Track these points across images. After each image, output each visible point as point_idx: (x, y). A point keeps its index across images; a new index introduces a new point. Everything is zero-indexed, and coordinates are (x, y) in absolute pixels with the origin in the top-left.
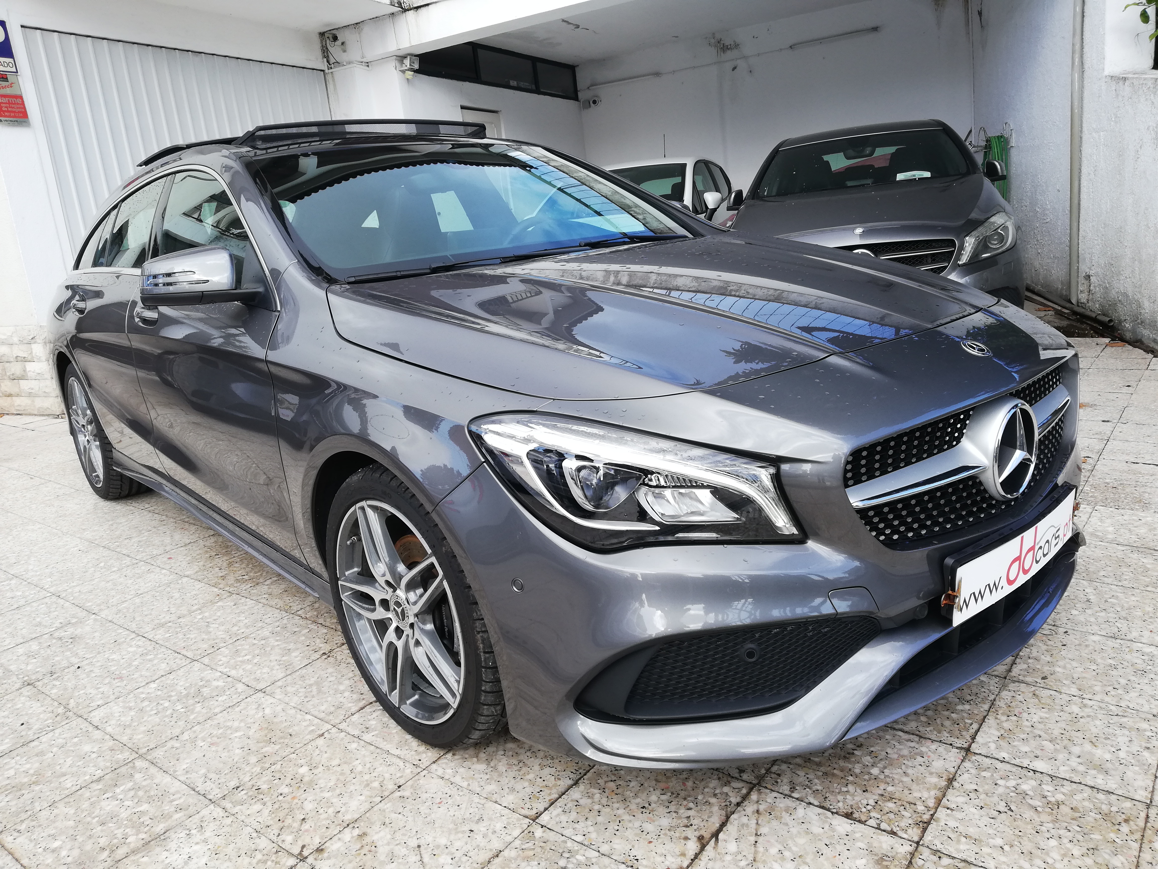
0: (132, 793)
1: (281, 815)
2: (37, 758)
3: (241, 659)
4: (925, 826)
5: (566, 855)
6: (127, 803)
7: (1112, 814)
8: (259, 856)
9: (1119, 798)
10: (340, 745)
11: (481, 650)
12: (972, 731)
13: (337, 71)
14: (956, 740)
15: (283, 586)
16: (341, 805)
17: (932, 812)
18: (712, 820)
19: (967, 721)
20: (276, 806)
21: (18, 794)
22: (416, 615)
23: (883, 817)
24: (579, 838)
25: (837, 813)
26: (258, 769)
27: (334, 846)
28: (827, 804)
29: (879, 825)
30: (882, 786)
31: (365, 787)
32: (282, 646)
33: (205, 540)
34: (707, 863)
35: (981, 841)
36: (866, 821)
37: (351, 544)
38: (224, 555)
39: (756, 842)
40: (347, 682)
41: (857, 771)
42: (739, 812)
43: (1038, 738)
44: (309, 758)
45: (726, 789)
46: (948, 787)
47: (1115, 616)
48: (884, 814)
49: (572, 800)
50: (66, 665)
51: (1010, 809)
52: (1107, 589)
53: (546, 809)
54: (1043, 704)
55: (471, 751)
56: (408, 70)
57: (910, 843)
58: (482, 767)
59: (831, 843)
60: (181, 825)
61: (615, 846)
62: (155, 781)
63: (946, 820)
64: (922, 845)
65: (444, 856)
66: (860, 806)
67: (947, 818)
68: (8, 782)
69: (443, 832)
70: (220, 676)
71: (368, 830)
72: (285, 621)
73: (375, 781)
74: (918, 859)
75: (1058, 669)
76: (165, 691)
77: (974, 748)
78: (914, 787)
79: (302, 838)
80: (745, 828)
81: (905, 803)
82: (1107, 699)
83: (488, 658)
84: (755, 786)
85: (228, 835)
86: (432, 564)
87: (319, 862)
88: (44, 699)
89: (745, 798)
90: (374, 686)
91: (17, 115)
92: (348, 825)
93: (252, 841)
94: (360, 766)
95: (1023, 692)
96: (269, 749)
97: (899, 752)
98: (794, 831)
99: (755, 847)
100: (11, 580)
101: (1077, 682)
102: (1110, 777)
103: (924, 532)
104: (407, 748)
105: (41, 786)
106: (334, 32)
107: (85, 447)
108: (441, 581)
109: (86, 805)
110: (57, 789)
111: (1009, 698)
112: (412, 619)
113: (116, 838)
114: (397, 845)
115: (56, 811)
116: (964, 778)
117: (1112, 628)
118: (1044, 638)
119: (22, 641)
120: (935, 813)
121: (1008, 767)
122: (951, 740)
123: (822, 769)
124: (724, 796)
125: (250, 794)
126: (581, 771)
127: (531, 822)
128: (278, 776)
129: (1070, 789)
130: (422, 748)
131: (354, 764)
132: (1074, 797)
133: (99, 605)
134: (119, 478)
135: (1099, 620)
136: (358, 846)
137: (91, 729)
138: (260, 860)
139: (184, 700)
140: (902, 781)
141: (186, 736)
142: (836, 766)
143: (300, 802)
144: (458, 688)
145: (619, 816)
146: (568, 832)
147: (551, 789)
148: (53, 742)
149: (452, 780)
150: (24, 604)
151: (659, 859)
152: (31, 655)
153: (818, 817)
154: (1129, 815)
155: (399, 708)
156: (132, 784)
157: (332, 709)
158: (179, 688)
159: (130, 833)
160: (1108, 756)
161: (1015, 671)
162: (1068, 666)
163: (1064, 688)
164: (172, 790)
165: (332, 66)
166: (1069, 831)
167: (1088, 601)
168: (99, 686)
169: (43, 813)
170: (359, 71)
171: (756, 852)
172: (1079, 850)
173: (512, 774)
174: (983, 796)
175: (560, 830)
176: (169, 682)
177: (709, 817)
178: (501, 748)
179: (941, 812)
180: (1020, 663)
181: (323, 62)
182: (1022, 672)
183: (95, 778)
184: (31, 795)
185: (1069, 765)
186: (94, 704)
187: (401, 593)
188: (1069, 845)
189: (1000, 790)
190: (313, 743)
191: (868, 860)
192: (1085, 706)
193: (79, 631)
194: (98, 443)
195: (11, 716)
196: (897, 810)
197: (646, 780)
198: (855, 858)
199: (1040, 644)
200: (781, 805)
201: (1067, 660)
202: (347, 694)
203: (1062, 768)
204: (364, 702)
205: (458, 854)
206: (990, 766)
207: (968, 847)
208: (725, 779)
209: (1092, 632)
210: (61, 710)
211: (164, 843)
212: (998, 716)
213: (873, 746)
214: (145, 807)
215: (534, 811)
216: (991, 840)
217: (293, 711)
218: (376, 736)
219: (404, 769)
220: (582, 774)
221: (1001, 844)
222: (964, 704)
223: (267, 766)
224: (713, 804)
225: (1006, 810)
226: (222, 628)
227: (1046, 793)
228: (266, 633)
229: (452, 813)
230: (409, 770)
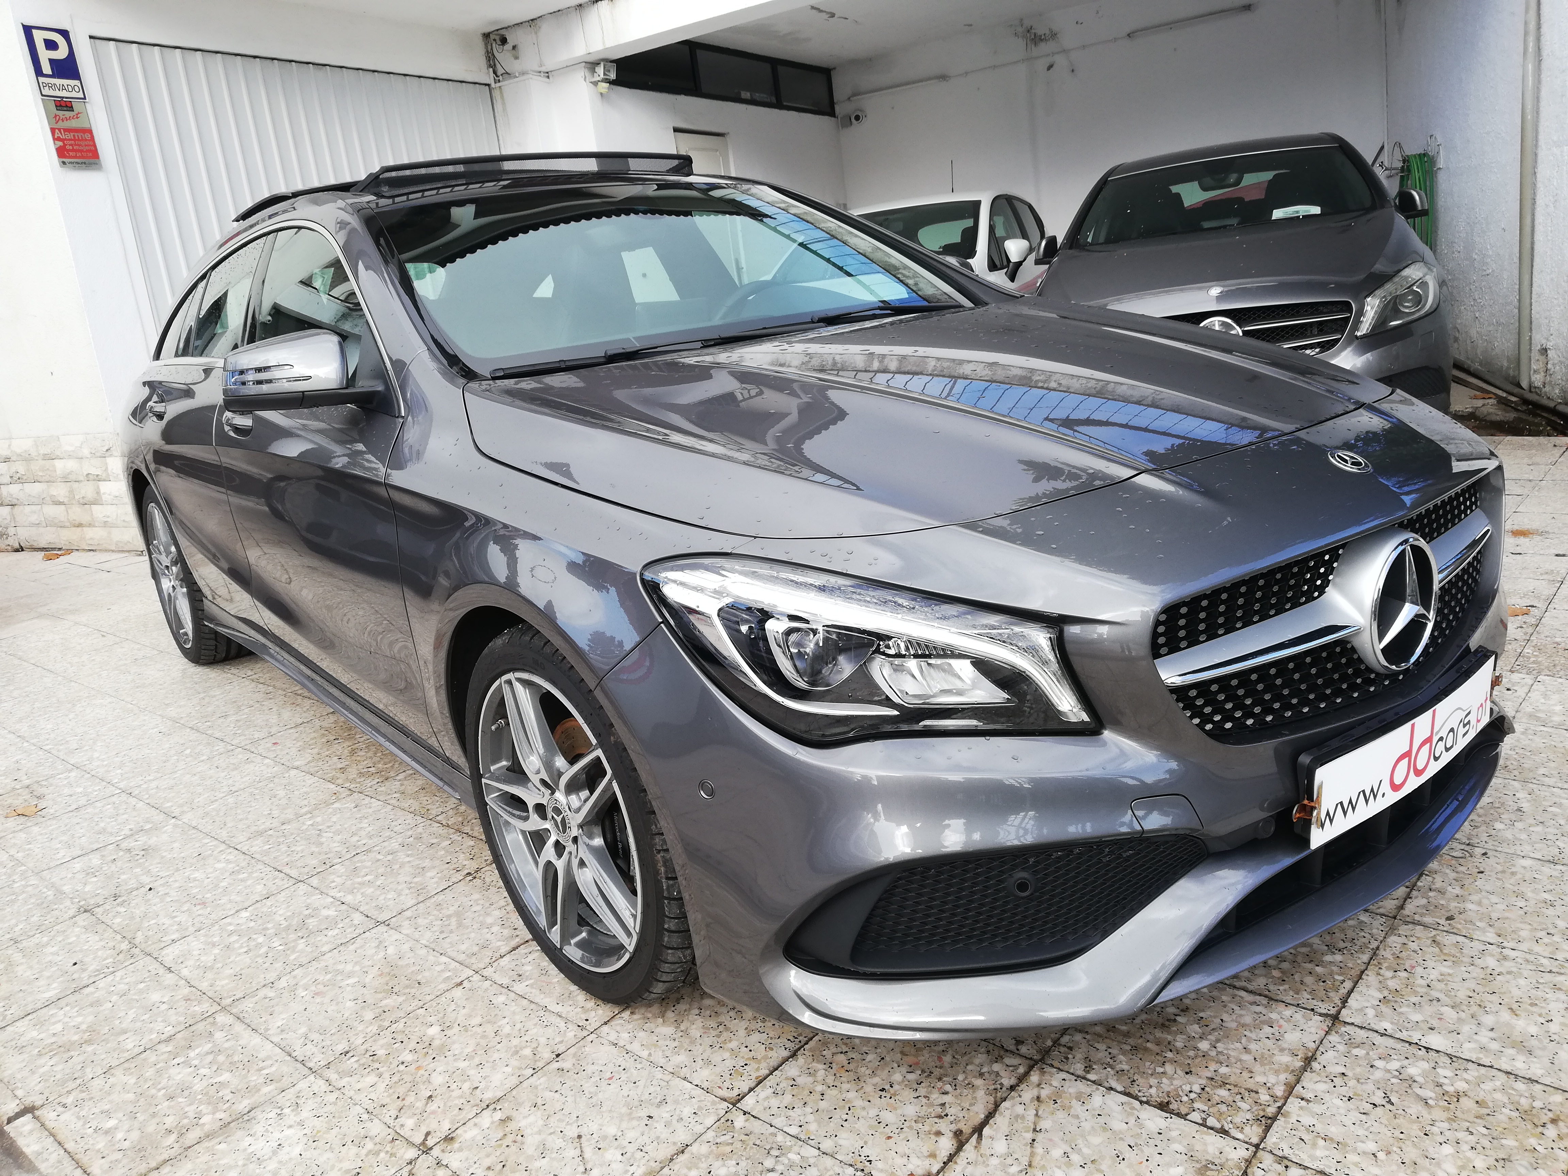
0: (210, 1058)
1: (401, 1090)
2: (91, 1009)
3: (360, 880)
4: (1268, 1122)
5: (775, 1152)
6: (203, 1071)
7: (1534, 1112)
8: (369, 1145)
9: (1546, 1088)
10: (483, 997)
11: (663, 875)
12: (1343, 991)
13: (507, 85)
14: (1320, 1004)
15: (420, 782)
16: (480, 1079)
17: (1279, 1104)
18: (975, 1108)
19: (1336, 977)
20: (395, 1078)
21: (66, 1056)
22: (581, 826)
23: (1211, 1110)
24: (794, 1130)
25: (1147, 1103)
26: (374, 1029)
27: (467, 1134)
28: (1134, 1090)
29: (1205, 1120)
30: (1213, 1066)
31: (512, 1055)
32: (414, 864)
33: (321, 719)
34: (965, 1168)
35: (1346, 1145)
36: (1186, 1115)
37: (496, 729)
38: (345, 739)
39: (1034, 1140)
40: (497, 913)
41: (1179, 1044)
42: (1013, 1098)
43: (1435, 1002)
44: (441, 1015)
45: (996, 1067)
46: (1304, 1069)
47: (1556, 831)
48: (1213, 1106)
49: (787, 1079)
50: (135, 886)
51: (1390, 1102)
52: (1547, 794)
53: (751, 1090)
54: (1445, 954)
55: (656, 1008)
56: (602, 81)
57: (1247, 1146)
58: (669, 1030)
59: (1136, 1145)
60: (270, 1101)
61: (841, 1142)
62: (240, 1042)
63: (1298, 1115)
64: (1263, 1149)
65: (612, 1151)
66: (1181, 1093)
67: (1301, 1112)
68: (53, 1040)
69: (612, 1118)
70: (332, 903)
71: (514, 1114)
72: (420, 830)
73: (526, 1047)
74: (1256, 1168)
75: (1469, 906)
76: (260, 921)
77: (1345, 1015)
78: (1257, 1068)
79: (427, 1121)
80: (1019, 1121)
81: (1242, 1091)
82: (1537, 948)
83: (672, 886)
84: (1036, 1062)
85: (331, 1117)
86: (598, 759)
87: (447, 1154)
88: (105, 930)
89: (1022, 1079)
90: (529, 919)
91: (85, 154)
92: (488, 1106)
93: (362, 1125)
94: (508, 1026)
95: (1418, 938)
96: (390, 1002)
97: (1239, 1019)
98: (1087, 1126)
99: (1032, 1147)
100: (70, 771)
101: (1496, 923)
102: (1535, 1060)
103: (1269, 718)
104: (571, 1003)
105: (95, 1046)
106: (502, 32)
107: (169, 595)
108: (610, 782)
109: (150, 1073)
110: (114, 1050)
111: (1399, 946)
112: (575, 832)
113: (186, 1117)
114: (551, 1134)
115: (112, 1080)
116: (1329, 1058)
117: (1550, 849)
118: (1453, 862)
119: (80, 853)
120: (1284, 1104)
121: (1390, 1042)
122: (1312, 1003)
123: (1130, 1041)
124: (993, 1076)
125: (361, 1062)
126: (801, 1038)
127: (731, 1106)
128: (399, 1038)
129: (1476, 1074)
130: (591, 1004)
131: (500, 1023)
132: (1482, 1085)
133: (181, 806)
134: (213, 636)
135: (1534, 837)
136: (500, 1135)
137: (161, 971)
138: (370, 1151)
139: (284, 935)
140: (1240, 1060)
141: (283, 983)
142: (1151, 1037)
143: (426, 1074)
144: (634, 925)
145: (849, 1101)
146: (778, 1122)
147: (759, 1062)
148: (113, 988)
149: (628, 1047)
150: (85, 803)
151: (899, 1161)
152: (90, 872)
153: (1121, 1108)
154: (1559, 1113)
155: (561, 949)
156: (210, 1045)
157: (475, 949)
158: (278, 918)
159: (205, 1111)
160: (1533, 1030)
161: (1410, 908)
162: (1485, 901)
163: (1478, 933)
164: (261, 1055)
165: (501, 78)
166: (1472, 1133)
167: (1519, 810)
168: (175, 914)
169: (96, 1082)
170: (536, 84)
171: (1032, 1154)
172: (1484, 1160)
173: (708, 1041)
174: (1352, 1083)
175: (769, 1119)
176: (265, 909)
177: (971, 1105)
178: (696, 1005)
179: (1292, 1103)
180: (1416, 897)
181: (488, 73)
182: (1419, 910)
183: (163, 1037)
184: (81, 1058)
185: (1476, 1041)
186: (168, 939)
187: (560, 796)
188: (1470, 1154)
189: (1378, 1075)
190: (447, 994)
191: (1186, 1169)
192: (1505, 958)
193: (153, 841)
194: (185, 590)
195: (61, 952)
196: (1231, 1099)
197: (888, 1053)
198: (1169, 1165)
199: (1448, 871)
200: (1071, 1090)
201: (1484, 893)
202: (495, 929)
203: (1467, 1045)
204: (517, 940)
205: (631, 1149)
206: (1365, 1041)
207: (1327, 1153)
208: (996, 1053)
209: (1522, 854)
210: (124, 946)
211: (248, 1126)
212: (1382, 972)
213: (1203, 1011)
214: (225, 1077)
215: (736, 1092)
216: (1359, 1144)
217: (424, 951)
218: (531, 986)
219: (565, 1031)
220: (803, 1043)
221: (1374, 1150)
222: (1334, 953)
223: (387, 1024)
224: (978, 1087)
225: (1384, 1103)
226: (338, 838)
227: (1443, 1080)
228: (394, 845)
229: (625, 1093)
230: (572, 1033)
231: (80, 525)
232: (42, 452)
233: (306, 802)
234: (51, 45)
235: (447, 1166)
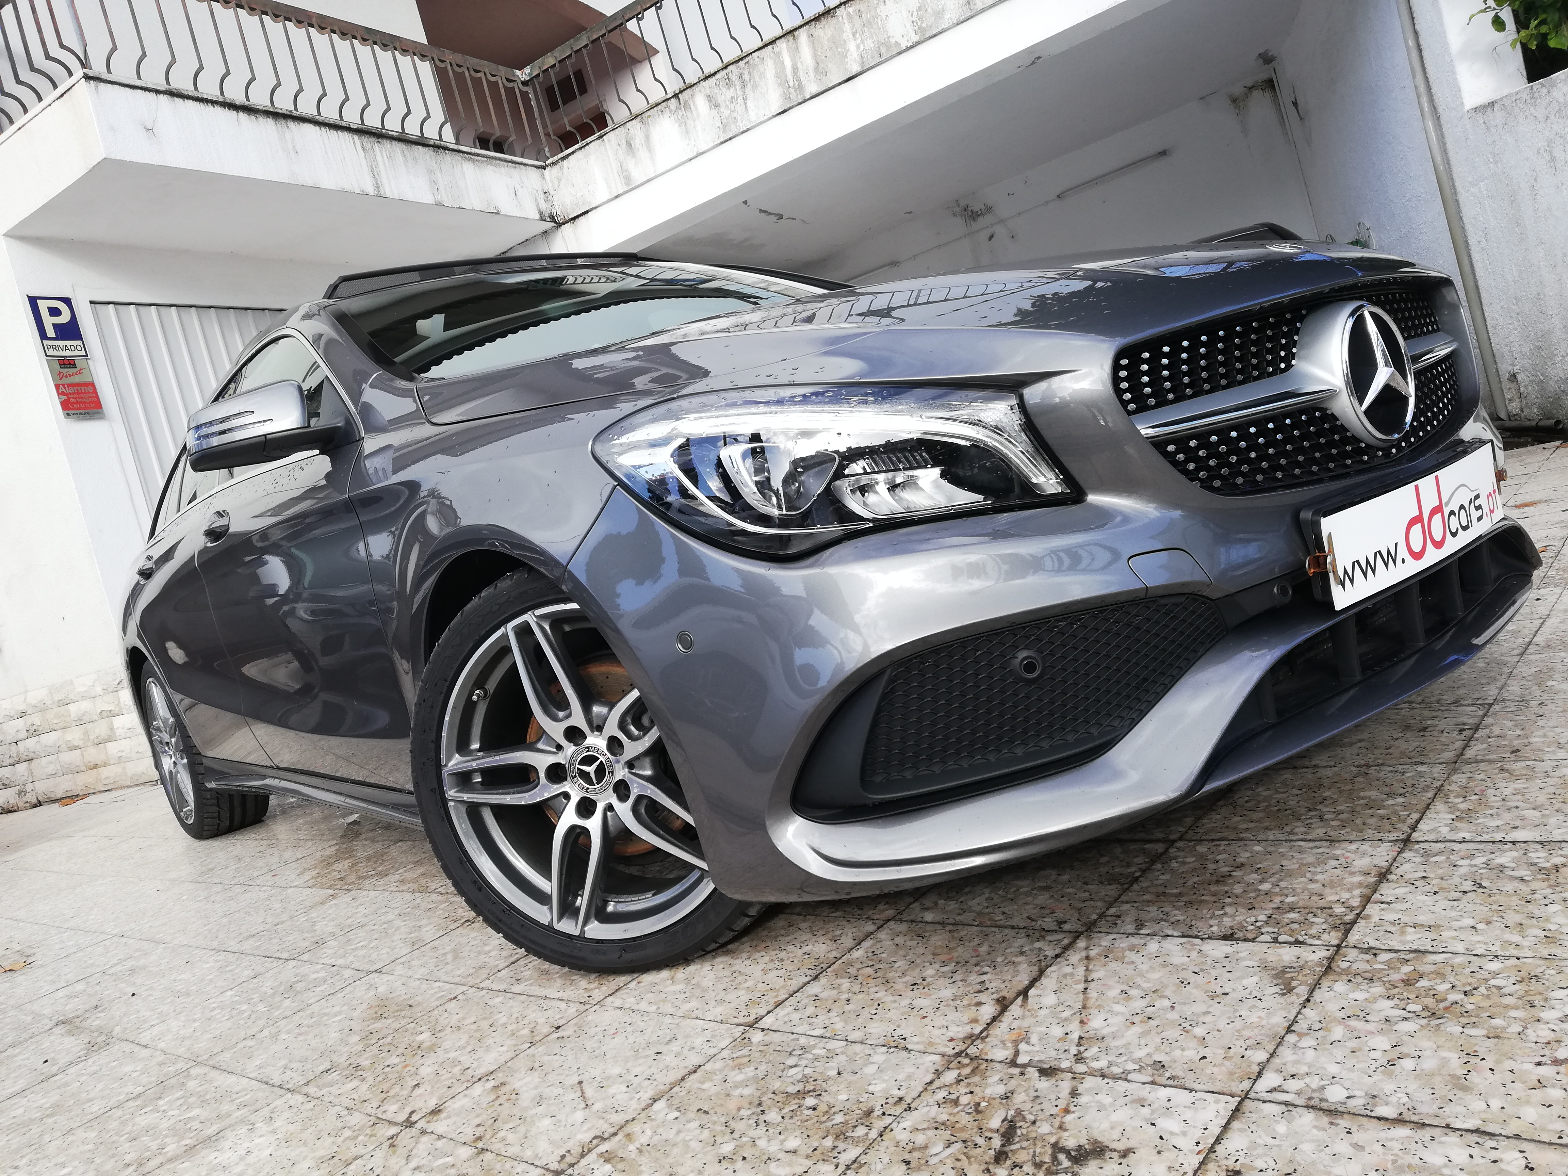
0: (180, 1102)
1: (385, 1086)
2: (58, 1091)
3: (353, 947)
4: (1347, 927)
5: (798, 1052)
8: (347, 1133)
10: (478, 1002)
12: (1411, 821)
14: (1388, 834)
16: (473, 1061)
17: (1357, 912)
18: (1018, 978)
19: (1401, 813)
20: (380, 1078)
21: (24, 1130)
23: (1281, 930)
24: (818, 1032)
25: (1209, 938)
26: (359, 1047)
27: (456, 1104)
28: (1194, 932)
29: (1275, 938)
30: (1278, 899)
31: (508, 1038)
32: (410, 925)
34: (1011, 1023)
35: (1438, 926)
36: (1255, 939)
39: (1086, 989)
41: (1238, 891)
42: (1060, 963)
43: (1513, 809)
44: (432, 1024)
45: (1037, 945)
46: (1380, 882)
48: (1283, 927)
49: (809, 996)
50: (117, 996)
51: (1481, 886)
53: (768, 1013)
54: (1517, 776)
57: (1327, 948)
59: (1202, 970)
60: (242, 1121)
61: (871, 1031)
62: (214, 1084)
63: (1380, 915)
64: (1345, 947)
65: (616, 1086)
66: (1245, 925)
67: (1382, 912)
68: (14, 1121)
69: (617, 1062)
70: (322, 968)
71: (509, 1079)
72: (418, 901)
73: (524, 1028)
74: (1340, 962)
75: (1535, 739)
76: (245, 995)
77: (1416, 836)
79: (413, 1103)
80: (1068, 978)
81: (1314, 910)
84: (1082, 933)
85: (307, 1120)
87: (433, 1124)
88: (81, 1032)
89: (1068, 947)
91: (87, 406)
92: (480, 1079)
93: (341, 1119)
94: (504, 1018)
95: (1484, 771)
96: (378, 1025)
97: (1300, 861)
98: (1144, 967)
99: (1084, 994)
104: (572, 988)
105: (58, 1117)
107: (171, 772)
109: (113, 1125)
110: (78, 1116)
111: (1464, 780)
113: (149, 1151)
114: (549, 1086)
115: (71, 1139)
116: (1405, 869)
118: (1510, 715)
119: (65, 985)
120: (1363, 911)
121: (1472, 846)
122: (1379, 836)
123: (1183, 899)
124: (1035, 952)
125: (344, 1074)
127: (747, 1028)
128: (386, 1049)
130: (594, 982)
131: (496, 1017)
133: (173, 934)
134: (214, 798)
136: (493, 1097)
137: (137, 1049)
138: (348, 1137)
139: (270, 999)
140: (1307, 889)
141: (265, 1033)
142: (1204, 892)
143: (414, 1069)
145: (878, 999)
146: (800, 1029)
147: (778, 990)
149: (634, 1007)
150: (75, 952)
151: (937, 1032)
152: (73, 996)
153: (1180, 947)
156: (182, 1092)
157: (472, 971)
158: (263, 990)
159: (169, 1142)
161: (1470, 753)
162: (1550, 734)
163: (1548, 755)
164: (236, 1089)
168: (156, 1007)
169: (54, 1143)
171: (1086, 999)
173: (721, 987)
174: (1435, 882)
175: (789, 1029)
176: (251, 986)
177: (1013, 977)
179: (1371, 908)
180: (1475, 745)
182: (1481, 753)
183: (132, 1096)
184: (40, 1129)
186: (146, 1026)
189: (1462, 871)
190: (440, 1008)
191: (1261, 977)
193: (141, 962)
194: (185, 759)
195: (32, 1057)
196: (1302, 918)
197: (919, 957)
198: (1241, 978)
199: (1505, 722)
200: (1123, 945)
201: (1547, 729)
203: (1557, 832)
205: (637, 1081)
206: (1443, 850)
207: (1419, 936)
208: (1037, 934)
211: (215, 1144)
212: (1450, 800)
213: (1260, 863)
214: (195, 1112)
215: (753, 1017)
216: (1454, 923)
217: (416, 983)
218: (531, 985)
219: (566, 1010)
221: (1472, 924)
222: (1395, 798)
223: (373, 1041)
224: (1019, 963)
225: (1475, 888)
226: (333, 923)
227: (1536, 861)
228: (391, 916)
229: (631, 1040)
230: (572, 1010)
231: (96, 766)
232: (56, 699)
233: (302, 907)
234: (55, 312)
235: (432, 1133)
